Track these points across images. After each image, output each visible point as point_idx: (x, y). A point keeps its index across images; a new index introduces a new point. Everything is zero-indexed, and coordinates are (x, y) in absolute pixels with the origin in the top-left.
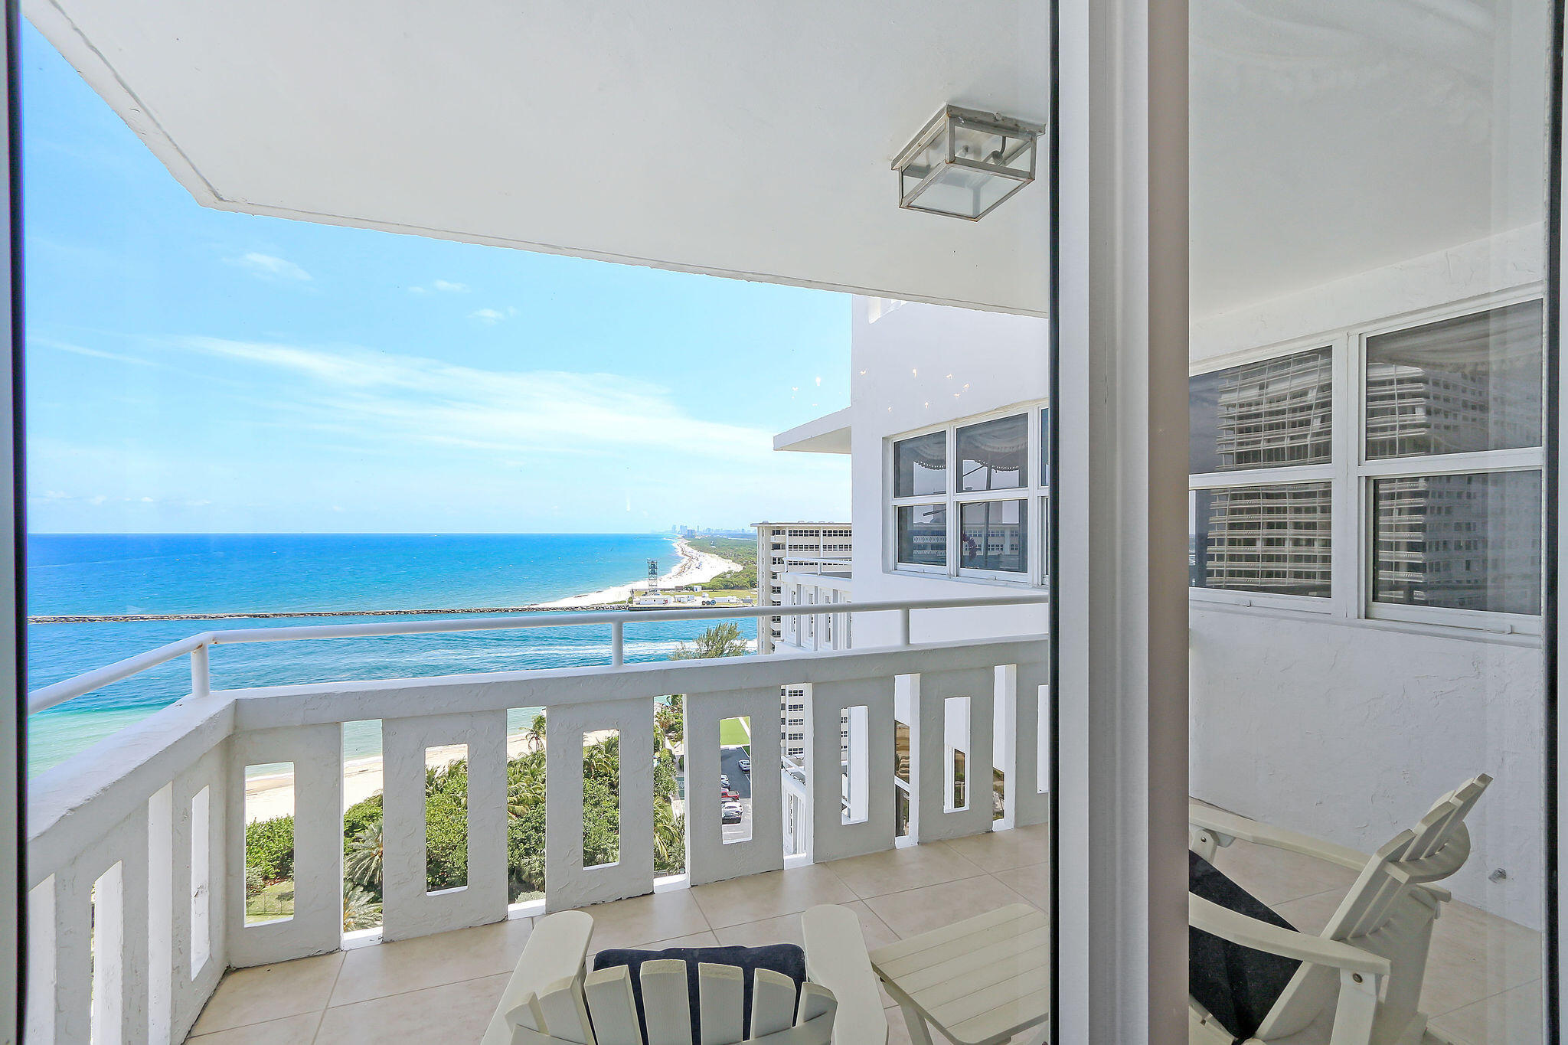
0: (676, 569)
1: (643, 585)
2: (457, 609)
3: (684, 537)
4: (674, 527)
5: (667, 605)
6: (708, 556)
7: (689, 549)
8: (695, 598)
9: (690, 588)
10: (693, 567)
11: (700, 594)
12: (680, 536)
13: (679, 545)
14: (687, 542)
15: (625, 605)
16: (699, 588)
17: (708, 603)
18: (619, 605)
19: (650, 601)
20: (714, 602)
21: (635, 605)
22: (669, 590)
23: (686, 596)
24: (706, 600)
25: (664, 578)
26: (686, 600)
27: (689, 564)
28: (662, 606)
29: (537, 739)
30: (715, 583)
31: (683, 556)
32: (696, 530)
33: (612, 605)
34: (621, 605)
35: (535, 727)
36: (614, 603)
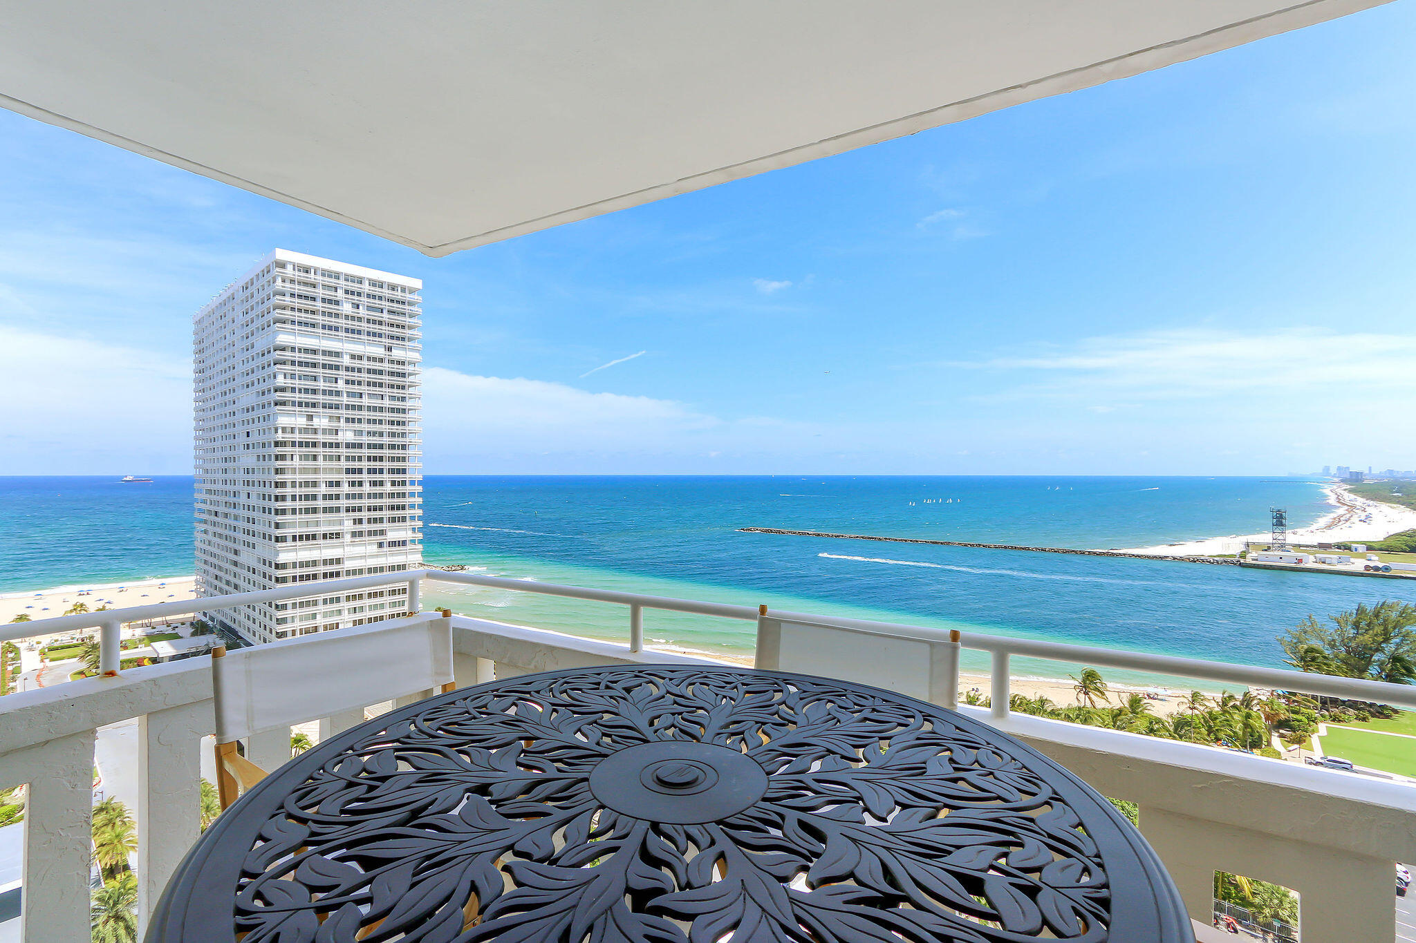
0: (1323, 521)
1: (1266, 538)
3: (1342, 481)
4: (1327, 469)
5: (1301, 565)
6: (1384, 507)
7: (1348, 497)
8: (1352, 560)
9: (1345, 547)
10: (1355, 519)
11: (1362, 556)
12: (1336, 480)
13: (1329, 494)
14: (1348, 487)
15: (1235, 560)
16: (1362, 548)
17: (1377, 569)
18: (1226, 559)
19: (1273, 558)
20: (1387, 569)
21: (1249, 560)
22: (1307, 546)
23: (1336, 556)
24: (1372, 564)
25: (1300, 531)
26: (1335, 561)
27: (1348, 516)
28: (1293, 565)
29: (1086, 693)
30: (1393, 543)
31: (1339, 505)
32: (1366, 471)
33: (1215, 559)
34: (1229, 559)
35: (1084, 681)
36: (1218, 556)
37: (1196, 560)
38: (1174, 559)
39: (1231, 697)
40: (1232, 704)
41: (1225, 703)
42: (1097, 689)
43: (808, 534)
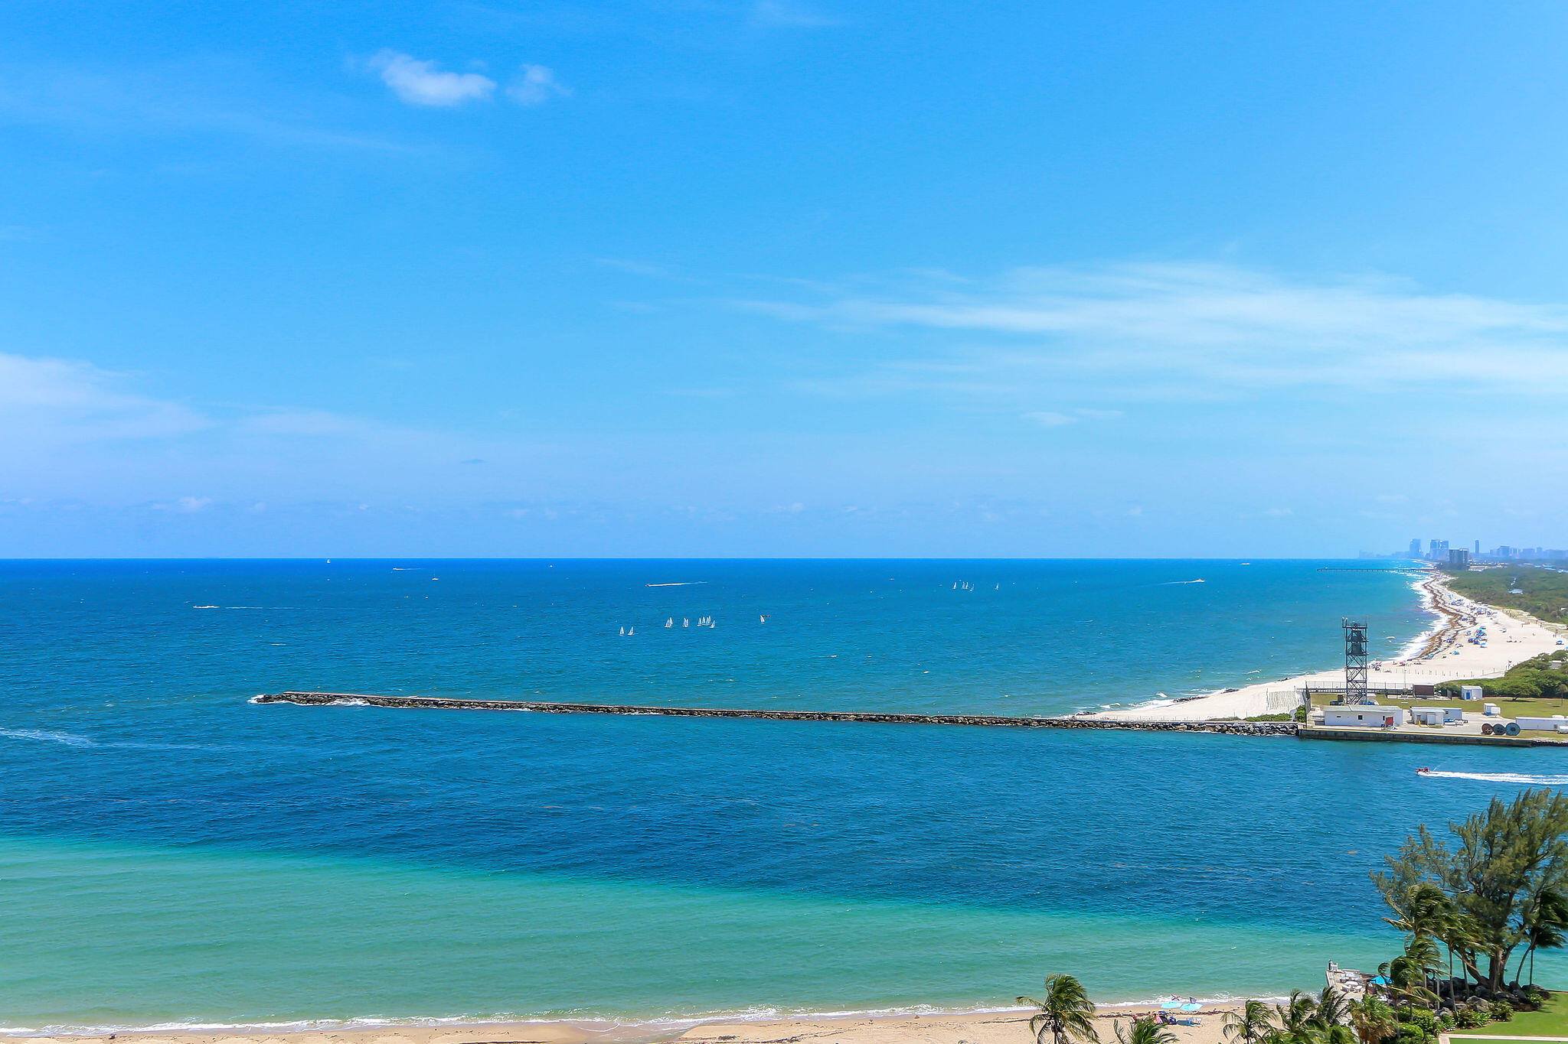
0: (1419, 643)
1: (1334, 678)
2: (929, 713)
3: (1440, 567)
4: (1416, 545)
5: (1392, 730)
6: (1501, 614)
7: (1451, 597)
8: (1465, 715)
9: (1452, 691)
10: (1462, 639)
11: (1478, 707)
12: (1430, 565)
13: (1424, 587)
14: (1449, 578)
15: (1289, 725)
16: (1476, 692)
17: (1499, 729)
18: (1274, 724)
19: (1348, 718)
20: (1513, 729)
21: (1311, 725)
22: (1397, 692)
23: (1440, 710)
24: (1492, 721)
25: (1386, 664)
26: (1440, 719)
27: (1453, 632)
28: (1378, 730)
29: (1056, 1028)
30: (1519, 681)
31: (1436, 611)
32: (1472, 550)
33: (1258, 724)
34: (1279, 724)
35: (1052, 1001)
36: (1263, 718)
37: (1225, 728)
38: (1190, 727)
39: (1307, 1002)
40: (1306, 1017)
41: (1295, 1016)
42: (1078, 1018)
43: (436, 703)
